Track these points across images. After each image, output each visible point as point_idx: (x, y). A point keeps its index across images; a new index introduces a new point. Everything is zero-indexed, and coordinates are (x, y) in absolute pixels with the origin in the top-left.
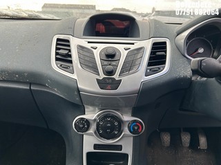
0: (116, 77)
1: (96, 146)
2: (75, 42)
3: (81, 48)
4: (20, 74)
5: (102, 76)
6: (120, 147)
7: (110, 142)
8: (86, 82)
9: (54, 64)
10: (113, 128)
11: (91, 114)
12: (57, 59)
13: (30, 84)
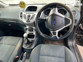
0: (29, 20)
2: (23, 13)
3: (24, 14)
4: (15, 19)
5: (27, 20)
6: (33, 33)
8: (25, 21)
9: (20, 18)
11: (27, 27)
12: (20, 17)
13: (17, 21)
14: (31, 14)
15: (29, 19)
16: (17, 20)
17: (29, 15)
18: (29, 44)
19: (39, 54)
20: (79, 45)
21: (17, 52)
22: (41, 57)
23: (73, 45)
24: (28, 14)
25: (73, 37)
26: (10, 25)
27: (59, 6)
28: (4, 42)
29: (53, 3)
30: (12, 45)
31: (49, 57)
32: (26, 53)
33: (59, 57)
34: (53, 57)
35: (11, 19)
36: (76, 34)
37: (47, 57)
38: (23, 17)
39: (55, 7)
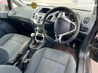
1: (38, 35)
3: (36, 15)
4: (27, 19)
5: (38, 21)
6: (42, 36)
7: (40, 34)
8: (35, 22)
9: (32, 18)
10: (41, 31)
11: (38, 28)
14: (43, 16)
15: (39, 20)
16: (29, 20)
17: (40, 17)
18: (35, 45)
19: (42, 56)
20: (93, 59)
21: (22, 49)
22: (43, 59)
23: (85, 58)
24: (40, 15)
25: (87, 49)
26: (23, 24)
27: (66, 11)
28: (14, 39)
29: (61, 7)
30: (20, 43)
31: (51, 61)
32: (29, 51)
33: (61, 63)
34: (55, 61)
35: (24, 18)
36: (90, 46)
37: (48, 60)
38: (35, 17)
39: (63, 11)
